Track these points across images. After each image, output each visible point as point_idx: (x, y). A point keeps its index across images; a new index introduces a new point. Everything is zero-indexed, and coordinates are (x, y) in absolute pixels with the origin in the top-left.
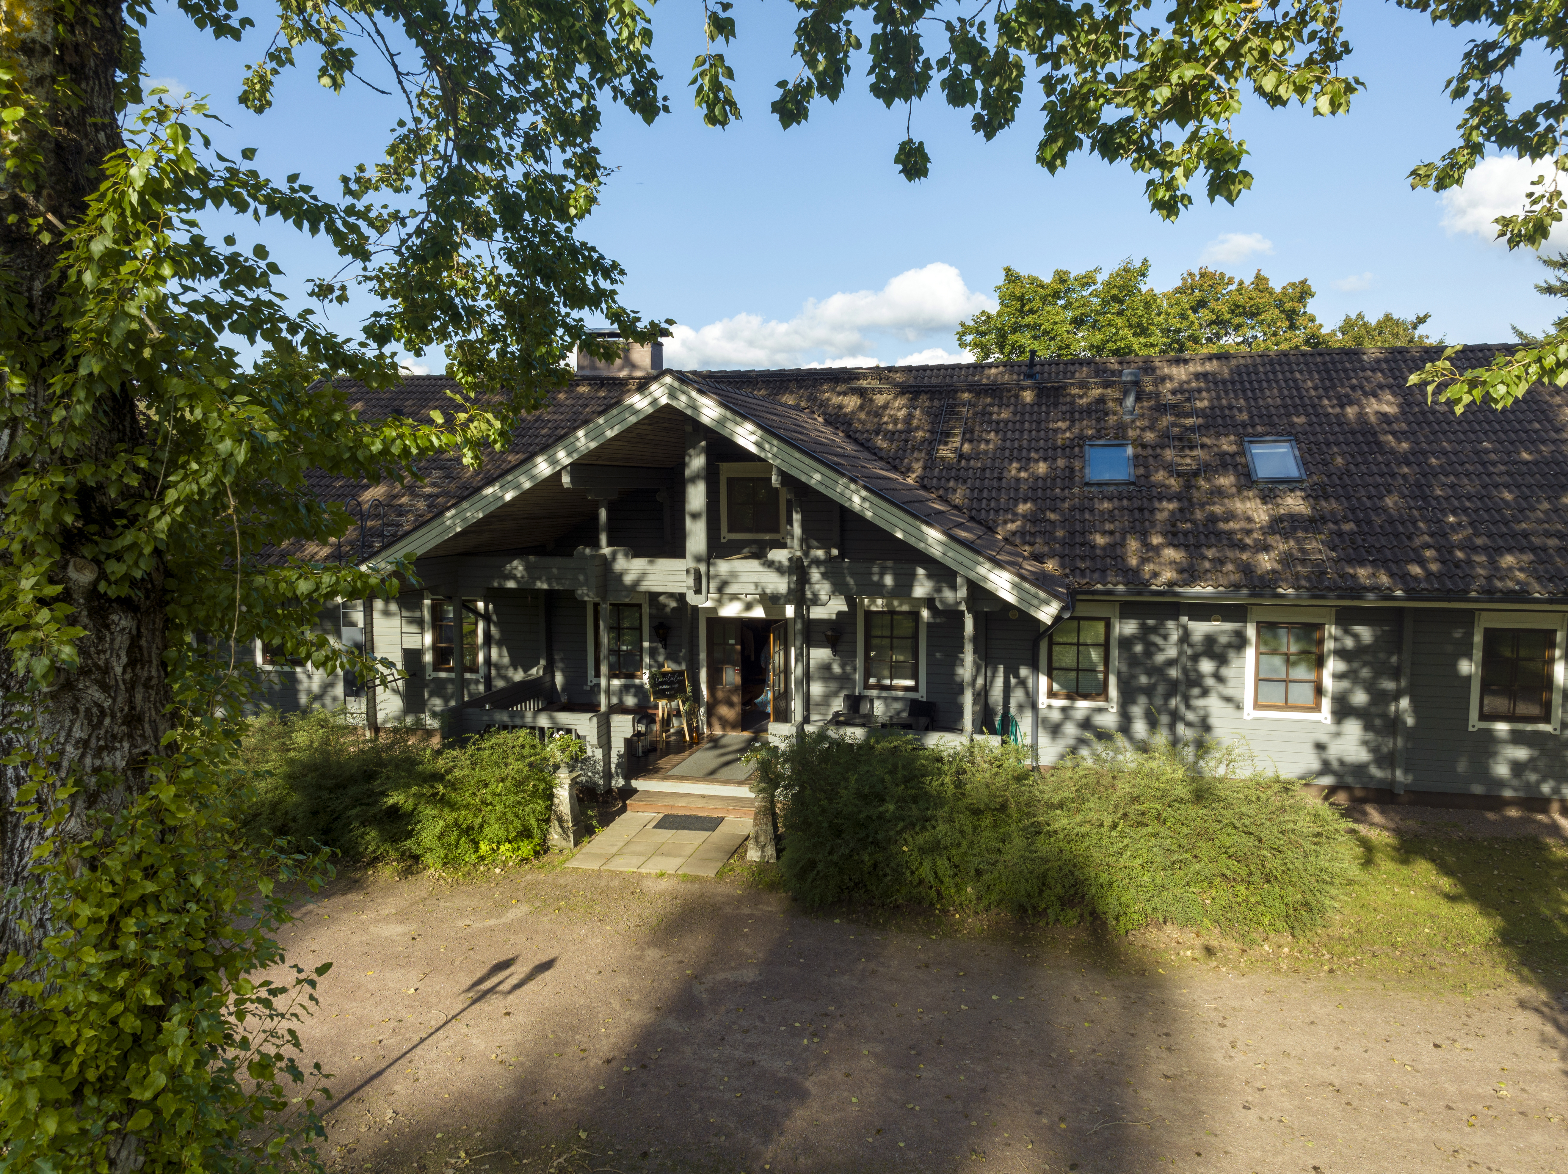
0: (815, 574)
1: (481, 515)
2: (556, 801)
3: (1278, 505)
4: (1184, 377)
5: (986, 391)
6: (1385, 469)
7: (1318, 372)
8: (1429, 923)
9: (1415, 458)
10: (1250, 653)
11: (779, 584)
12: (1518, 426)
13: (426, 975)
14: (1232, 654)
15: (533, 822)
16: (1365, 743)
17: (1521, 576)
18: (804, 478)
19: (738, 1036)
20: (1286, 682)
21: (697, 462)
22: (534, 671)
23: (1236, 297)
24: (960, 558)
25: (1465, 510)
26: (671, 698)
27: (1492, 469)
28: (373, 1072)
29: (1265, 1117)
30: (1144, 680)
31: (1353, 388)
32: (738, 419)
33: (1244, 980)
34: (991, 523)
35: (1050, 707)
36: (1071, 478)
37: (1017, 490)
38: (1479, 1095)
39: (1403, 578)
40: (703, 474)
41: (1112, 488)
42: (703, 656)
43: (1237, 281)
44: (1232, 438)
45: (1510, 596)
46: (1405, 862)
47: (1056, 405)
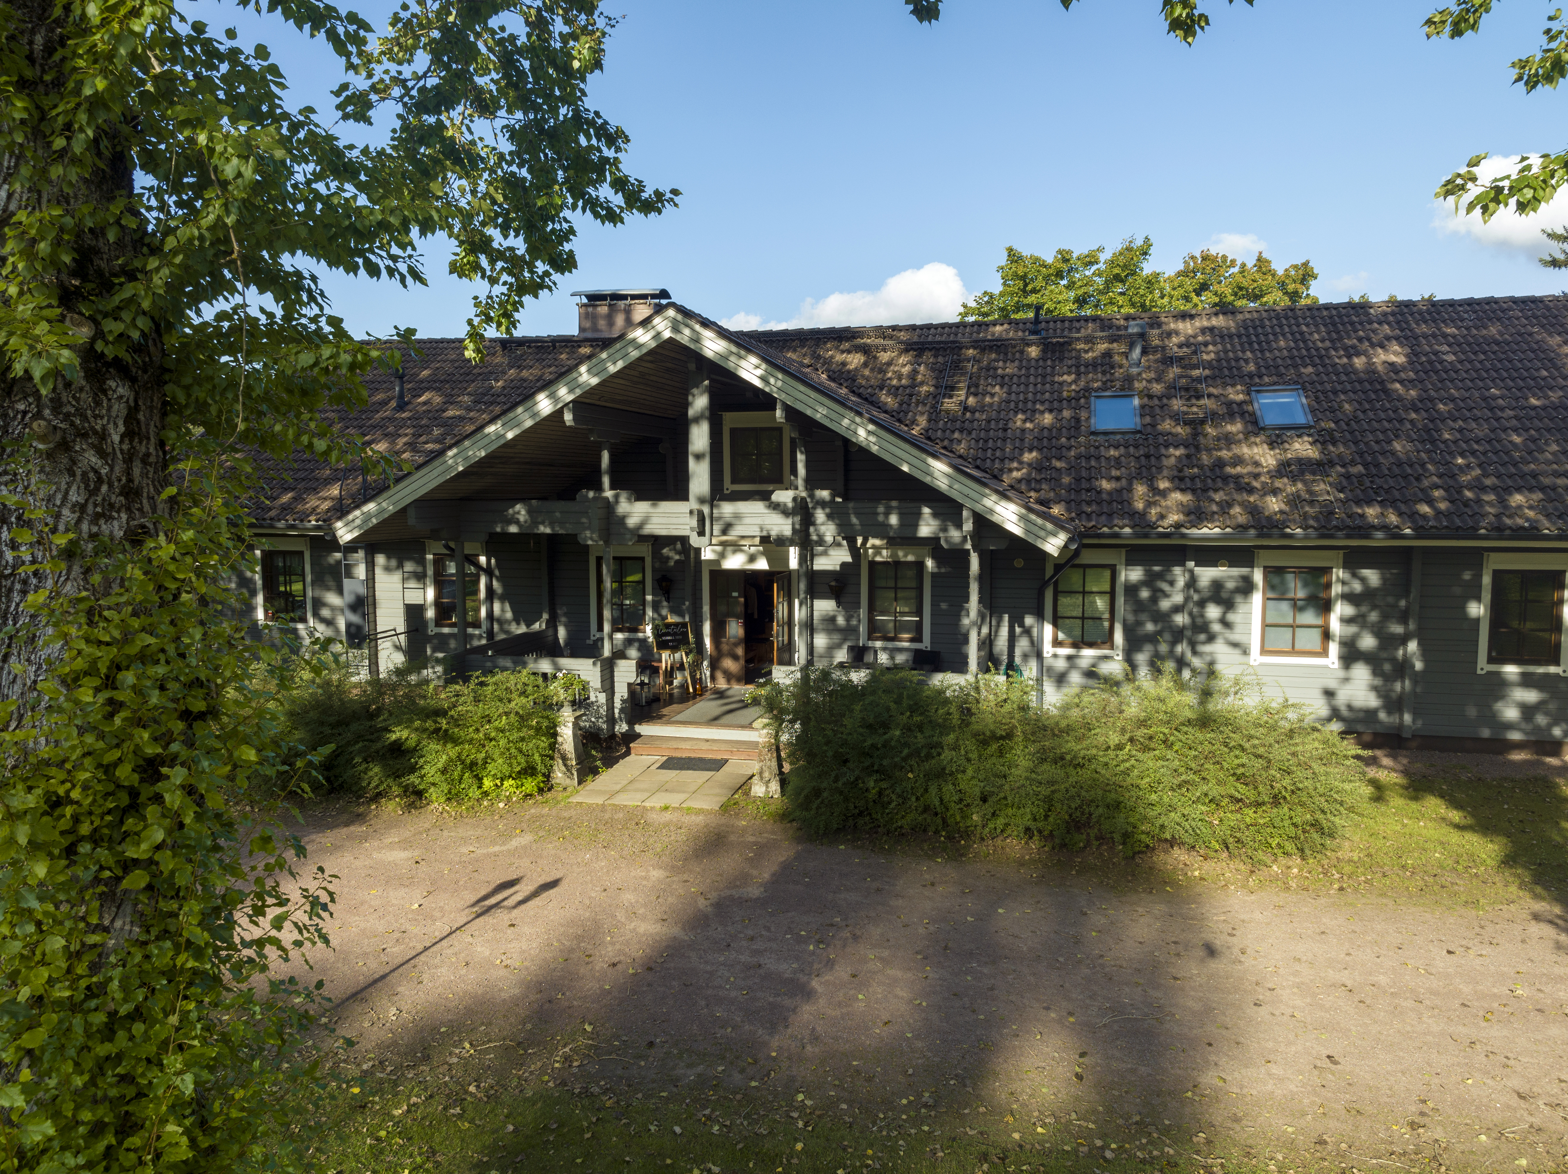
0: (820, 516)
1: (483, 454)
2: (560, 739)
3: (1286, 450)
4: (1190, 332)
5: (991, 347)
6: (1393, 415)
7: (1325, 325)
8: (1439, 848)
9: (1424, 403)
10: (1257, 598)
11: (782, 526)
12: (1525, 374)
13: (429, 893)
14: (1239, 599)
15: (537, 757)
16: (1375, 688)
17: (1531, 514)
18: (809, 412)
19: (744, 943)
20: (1293, 627)
21: (700, 402)
22: (536, 626)
23: (1239, 279)
24: (966, 491)
25: (1473, 453)
26: (674, 649)
27: (1500, 414)
28: (377, 976)
29: (1277, 1013)
30: (1150, 627)
31: (1360, 340)
32: (743, 353)
33: (1253, 897)
34: (996, 472)
35: (1055, 656)
36: (1077, 428)
37: (1022, 440)
38: (1495, 995)
39: (1413, 516)
40: (707, 414)
41: (1118, 437)
42: (706, 609)
43: (1239, 263)
44: (1239, 387)
45: (1519, 533)
46: (1415, 799)
47: (1061, 360)
